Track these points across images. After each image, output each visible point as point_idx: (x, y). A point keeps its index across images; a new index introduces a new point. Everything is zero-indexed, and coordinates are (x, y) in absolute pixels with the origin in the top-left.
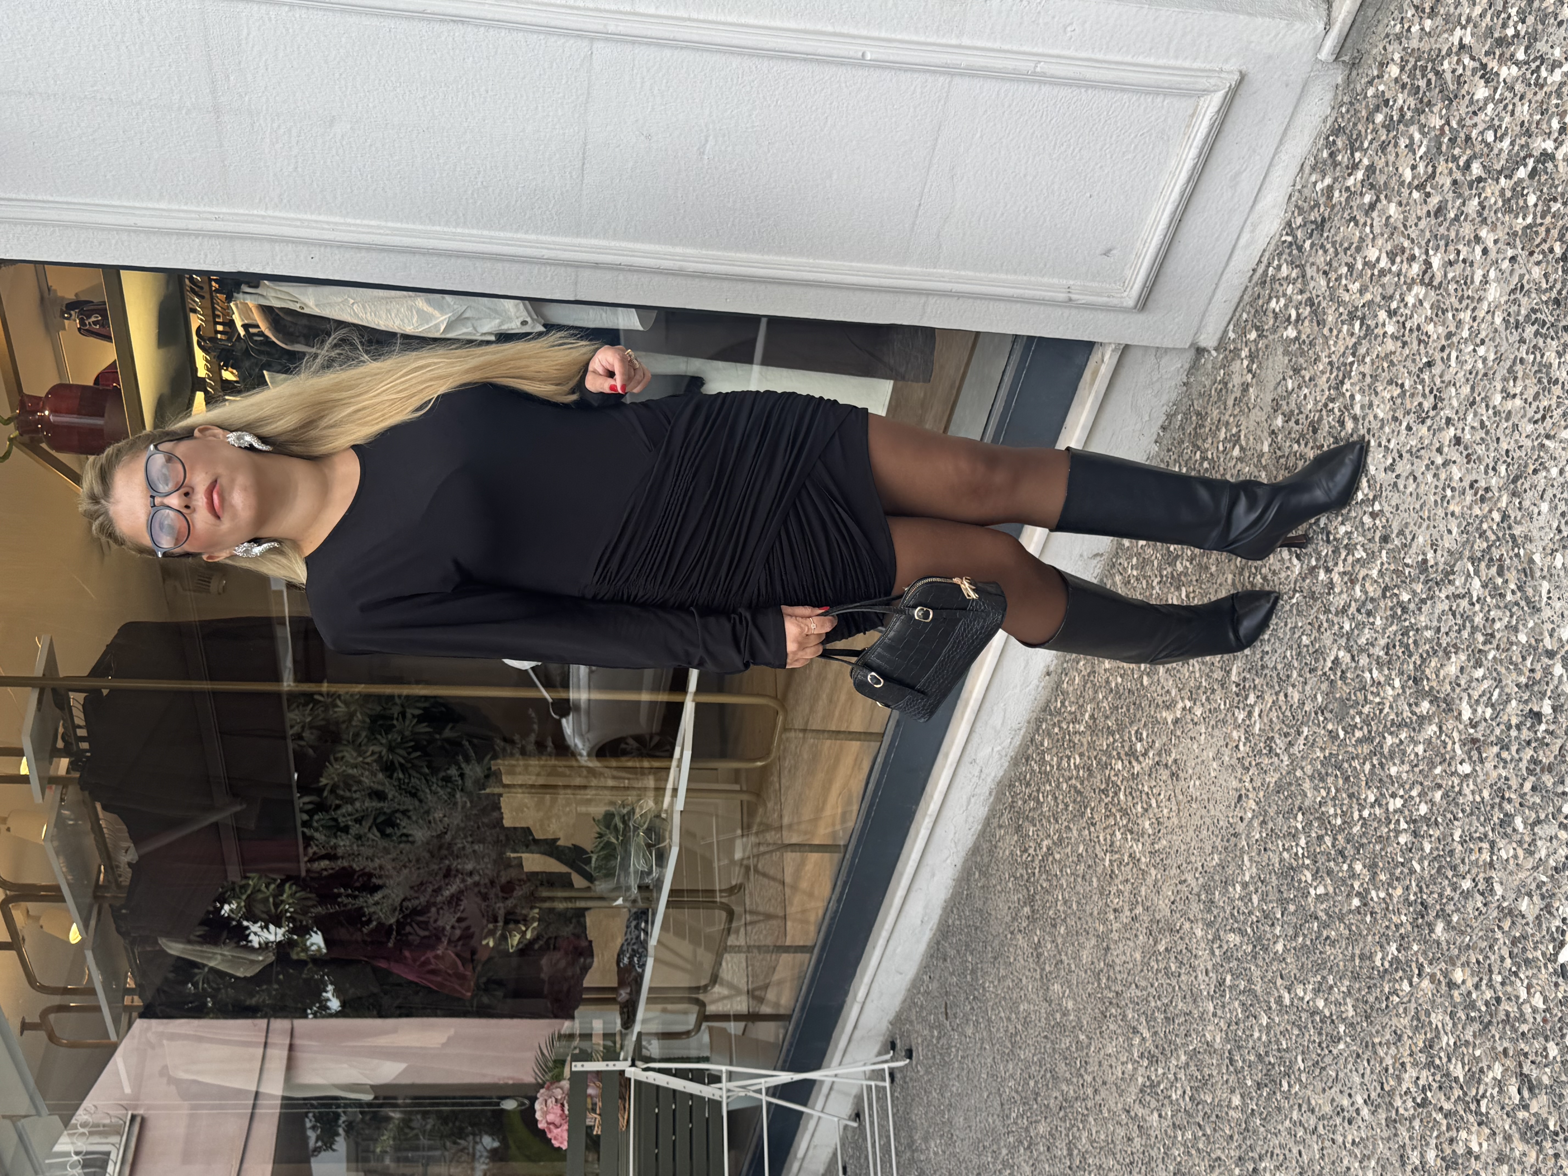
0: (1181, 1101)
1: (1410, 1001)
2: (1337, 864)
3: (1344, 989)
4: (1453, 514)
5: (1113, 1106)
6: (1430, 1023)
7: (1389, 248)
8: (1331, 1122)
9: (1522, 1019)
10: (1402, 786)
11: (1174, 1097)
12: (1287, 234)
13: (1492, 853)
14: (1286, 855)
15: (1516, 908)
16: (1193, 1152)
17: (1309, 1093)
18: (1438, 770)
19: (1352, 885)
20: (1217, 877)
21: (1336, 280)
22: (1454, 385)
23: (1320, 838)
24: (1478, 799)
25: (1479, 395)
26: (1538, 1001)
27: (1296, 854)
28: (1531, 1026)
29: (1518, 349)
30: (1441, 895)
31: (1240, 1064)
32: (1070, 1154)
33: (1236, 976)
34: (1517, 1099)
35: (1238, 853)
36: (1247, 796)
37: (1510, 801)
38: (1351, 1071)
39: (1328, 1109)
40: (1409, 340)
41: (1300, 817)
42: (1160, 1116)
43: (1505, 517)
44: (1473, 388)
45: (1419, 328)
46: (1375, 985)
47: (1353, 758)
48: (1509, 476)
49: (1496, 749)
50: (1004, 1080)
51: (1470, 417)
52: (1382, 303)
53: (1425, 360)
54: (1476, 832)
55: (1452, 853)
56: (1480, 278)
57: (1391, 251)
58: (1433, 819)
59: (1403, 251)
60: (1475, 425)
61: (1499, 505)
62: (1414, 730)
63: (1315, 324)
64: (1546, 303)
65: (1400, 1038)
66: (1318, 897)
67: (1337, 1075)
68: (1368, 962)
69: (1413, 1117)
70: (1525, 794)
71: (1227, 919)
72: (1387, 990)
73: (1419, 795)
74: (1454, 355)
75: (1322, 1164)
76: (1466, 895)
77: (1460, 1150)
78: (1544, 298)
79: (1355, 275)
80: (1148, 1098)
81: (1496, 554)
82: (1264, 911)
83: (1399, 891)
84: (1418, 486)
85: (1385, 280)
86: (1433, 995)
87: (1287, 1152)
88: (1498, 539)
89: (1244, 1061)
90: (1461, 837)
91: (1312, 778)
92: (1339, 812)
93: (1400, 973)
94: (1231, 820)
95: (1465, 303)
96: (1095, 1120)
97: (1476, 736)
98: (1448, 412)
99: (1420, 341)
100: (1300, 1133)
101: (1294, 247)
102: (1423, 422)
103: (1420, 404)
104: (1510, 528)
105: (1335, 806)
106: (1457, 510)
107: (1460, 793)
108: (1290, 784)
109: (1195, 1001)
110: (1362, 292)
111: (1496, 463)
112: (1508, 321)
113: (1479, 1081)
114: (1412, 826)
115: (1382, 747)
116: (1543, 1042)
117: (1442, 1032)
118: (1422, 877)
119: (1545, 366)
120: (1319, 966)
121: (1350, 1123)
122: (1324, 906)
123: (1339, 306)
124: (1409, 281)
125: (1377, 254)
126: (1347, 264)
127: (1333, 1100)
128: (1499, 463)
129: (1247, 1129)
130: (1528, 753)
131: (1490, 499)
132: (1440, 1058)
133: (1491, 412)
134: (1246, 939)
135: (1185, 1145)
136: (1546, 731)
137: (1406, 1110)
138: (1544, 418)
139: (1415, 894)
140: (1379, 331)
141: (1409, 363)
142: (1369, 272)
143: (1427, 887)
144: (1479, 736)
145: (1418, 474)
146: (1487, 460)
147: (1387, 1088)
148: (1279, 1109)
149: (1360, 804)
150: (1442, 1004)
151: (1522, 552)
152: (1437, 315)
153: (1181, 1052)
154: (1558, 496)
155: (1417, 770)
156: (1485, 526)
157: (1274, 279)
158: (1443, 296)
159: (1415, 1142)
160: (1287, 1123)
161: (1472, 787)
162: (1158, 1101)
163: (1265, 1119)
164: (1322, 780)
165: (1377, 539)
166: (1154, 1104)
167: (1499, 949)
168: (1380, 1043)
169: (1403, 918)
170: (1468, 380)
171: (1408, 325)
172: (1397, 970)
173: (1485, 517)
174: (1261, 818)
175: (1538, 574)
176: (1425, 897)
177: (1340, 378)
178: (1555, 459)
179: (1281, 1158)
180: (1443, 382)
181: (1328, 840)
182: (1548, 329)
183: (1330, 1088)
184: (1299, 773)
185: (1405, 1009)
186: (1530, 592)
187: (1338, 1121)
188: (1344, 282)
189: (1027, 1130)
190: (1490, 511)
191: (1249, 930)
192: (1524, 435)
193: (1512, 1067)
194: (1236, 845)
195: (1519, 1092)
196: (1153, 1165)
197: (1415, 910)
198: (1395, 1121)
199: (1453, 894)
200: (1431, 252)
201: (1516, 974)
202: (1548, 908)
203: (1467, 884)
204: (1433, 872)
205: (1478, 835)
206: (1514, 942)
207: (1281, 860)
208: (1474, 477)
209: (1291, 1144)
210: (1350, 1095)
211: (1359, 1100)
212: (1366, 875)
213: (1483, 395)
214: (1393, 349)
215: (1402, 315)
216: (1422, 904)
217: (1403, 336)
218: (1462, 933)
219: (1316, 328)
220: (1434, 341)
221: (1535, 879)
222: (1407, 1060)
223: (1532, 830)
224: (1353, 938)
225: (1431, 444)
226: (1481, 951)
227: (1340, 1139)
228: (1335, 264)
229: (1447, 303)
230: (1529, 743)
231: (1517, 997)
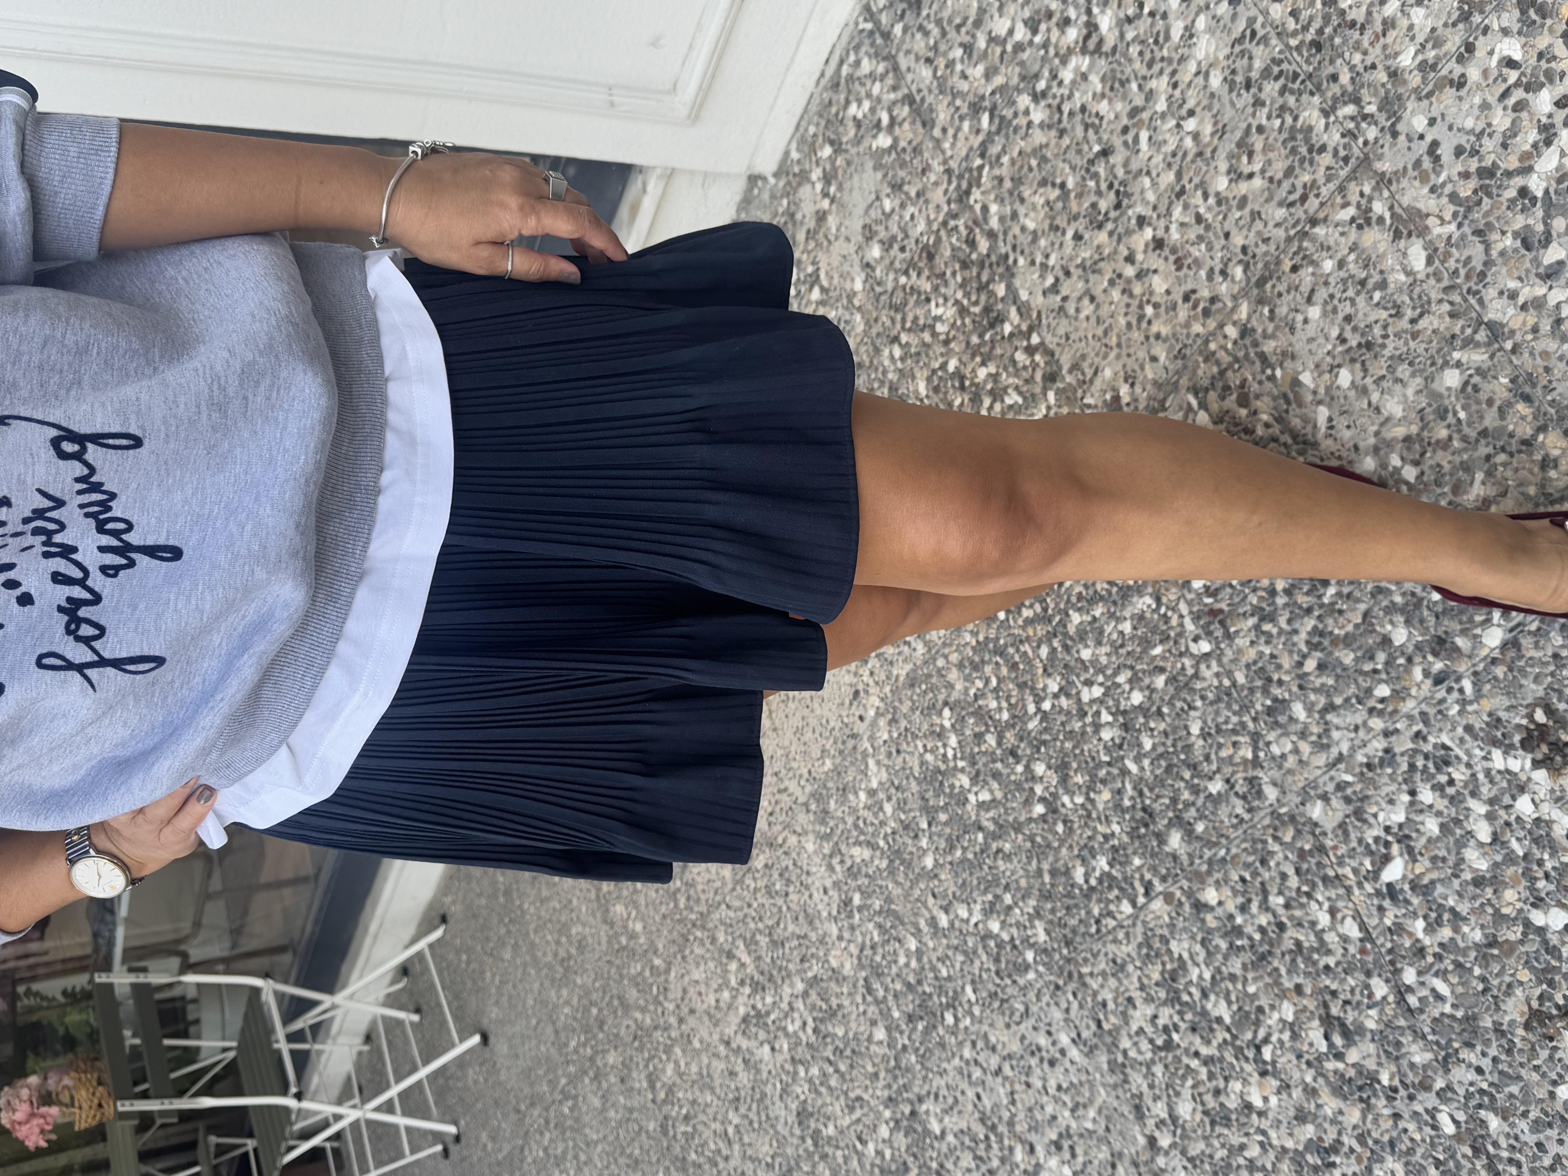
0: (801, 1034)
1: (1134, 925)
2: (1007, 766)
3: (1031, 911)
4: (1158, 336)
5: (706, 1036)
6: (1169, 952)
7: (1027, 13)
8: (1022, 1063)
9: (1324, 949)
10: (1101, 670)
11: (790, 1029)
12: (866, 20)
13: (1256, 749)
14: (929, 757)
15: (1303, 815)
16: (823, 1090)
17: (985, 1028)
18: (1158, 650)
19: (1032, 790)
20: (830, 784)
21: (947, 66)
22: (1148, 173)
23: (979, 737)
24: (1227, 682)
25: (1191, 181)
26: (1352, 930)
27: (945, 755)
28: (1338, 957)
29: (1254, 115)
30: (1174, 800)
31: (881, 993)
32: (652, 1087)
33: (865, 894)
34: (1323, 1047)
35: (859, 757)
36: (866, 692)
37: (1280, 682)
38: (1048, 1005)
39: (1015, 1047)
40: (1069, 127)
41: (947, 712)
42: (773, 1049)
43: (1245, 331)
44: (1179, 175)
45: (1083, 109)
46: (1076, 906)
47: (1021, 642)
48: (1248, 280)
49: (1251, 622)
50: (556, 1006)
51: (1177, 211)
52: (1022, 85)
53: (1097, 148)
54: (1226, 722)
55: (1188, 748)
56: (1181, 32)
57: (1031, 18)
58: (1154, 709)
59: (1050, 15)
60: (1186, 220)
61: (1235, 317)
62: (1115, 603)
63: (919, 125)
64: (1298, 48)
65: (1122, 967)
66: (981, 805)
67: (1027, 1010)
68: (1063, 879)
69: (1153, 1061)
70: (1307, 674)
71: (849, 831)
72: (1096, 911)
73: (1130, 681)
74: (1144, 135)
75: (1013, 1110)
76: (1216, 800)
77: (1232, 1103)
78: (1293, 42)
79: (975, 56)
80: (754, 1030)
81: (1234, 380)
82: (902, 822)
83: (1106, 795)
84: (1098, 307)
85: (1025, 56)
86: (1171, 918)
87: (958, 1095)
88: (1237, 360)
89: (886, 990)
90: (1202, 729)
91: (960, 666)
92: (1004, 704)
93: (1116, 892)
94: (846, 720)
95: (1156, 68)
96: (684, 1051)
97: (1218, 606)
98: (1139, 209)
99: (1087, 126)
100: (977, 1073)
101: (877, 35)
102: (1100, 227)
103: (1094, 205)
104: (1256, 344)
105: (998, 698)
106: (1165, 331)
107: (1196, 676)
108: (929, 676)
109: (811, 923)
110: (988, 75)
111: (1226, 265)
112: (1233, 82)
113: (1257, 1023)
114: (1121, 720)
115: (1065, 626)
116: (1362, 977)
117: (1189, 962)
118: (1141, 779)
119: (1301, 131)
120: (989, 885)
121: (1052, 1063)
122: (991, 814)
123: (954, 96)
124: (1062, 52)
125: (1008, 24)
126: (962, 45)
127: (1023, 1038)
128: (1231, 264)
129: (898, 1067)
130: (1310, 623)
131: (1219, 311)
132: (1190, 994)
133: (1211, 201)
134: (878, 853)
135: (810, 1081)
136: (1339, 594)
137: (1140, 1052)
138: (1304, 198)
139: (1132, 798)
140: (1022, 121)
141: (1071, 155)
142: (998, 50)
143: (1151, 790)
144: (1223, 606)
145: (1097, 291)
146: (1209, 263)
147: (1106, 1026)
148: (942, 1045)
149: (1036, 695)
150: (1185, 929)
151: (1278, 373)
152: (1112, 89)
153: (797, 980)
154: (1338, 296)
155: (1123, 651)
156: (1213, 346)
157: (850, 78)
158: (1120, 64)
159: (1157, 1092)
160: (956, 1061)
161: (1215, 668)
162: (768, 1032)
163: (923, 1056)
164: (975, 667)
165: (1038, 377)
166: (762, 1035)
167: (1278, 864)
168: (1091, 974)
169: (1116, 828)
170: (1169, 165)
171: (1066, 108)
172: (1110, 888)
173: (1213, 334)
174: (890, 716)
175: (1309, 398)
176: (1148, 802)
177: (964, 185)
178: (1329, 248)
179: (950, 1101)
180: (1128, 172)
181: (991, 740)
182: (1303, 82)
183: (1018, 1024)
184: (940, 663)
185: (1127, 935)
186: (1296, 422)
187: (1034, 1062)
188: (959, 67)
189: (592, 1059)
190: (1221, 326)
191: (882, 843)
192: (1271, 224)
193: (1311, 1007)
194: (855, 748)
195: (1327, 1037)
196: (768, 1102)
197: (1133, 818)
198: (1124, 1065)
199: (1192, 798)
200: (1096, 10)
201: (1309, 895)
202: (1358, 814)
203: (1216, 787)
204: (1158, 772)
205: (1230, 726)
206: (1302, 854)
207: (922, 763)
208: (1189, 286)
209: (964, 1085)
210: (1049, 1033)
211: (1064, 1039)
212: (1053, 778)
213: (1196, 180)
214: (1044, 141)
215: (1054, 97)
216: (1144, 809)
217: (1060, 121)
218: (1216, 844)
219: (921, 130)
220: (1110, 122)
221: (1332, 779)
222: (1137, 995)
223: (1322, 717)
224: (1038, 851)
225: (1115, 252)
226: (1247, 866)
227: (1039, 1084)
228: (943, 47)
229: (1128, 70)
230: (1309, 611)
231: (1313, 924)
